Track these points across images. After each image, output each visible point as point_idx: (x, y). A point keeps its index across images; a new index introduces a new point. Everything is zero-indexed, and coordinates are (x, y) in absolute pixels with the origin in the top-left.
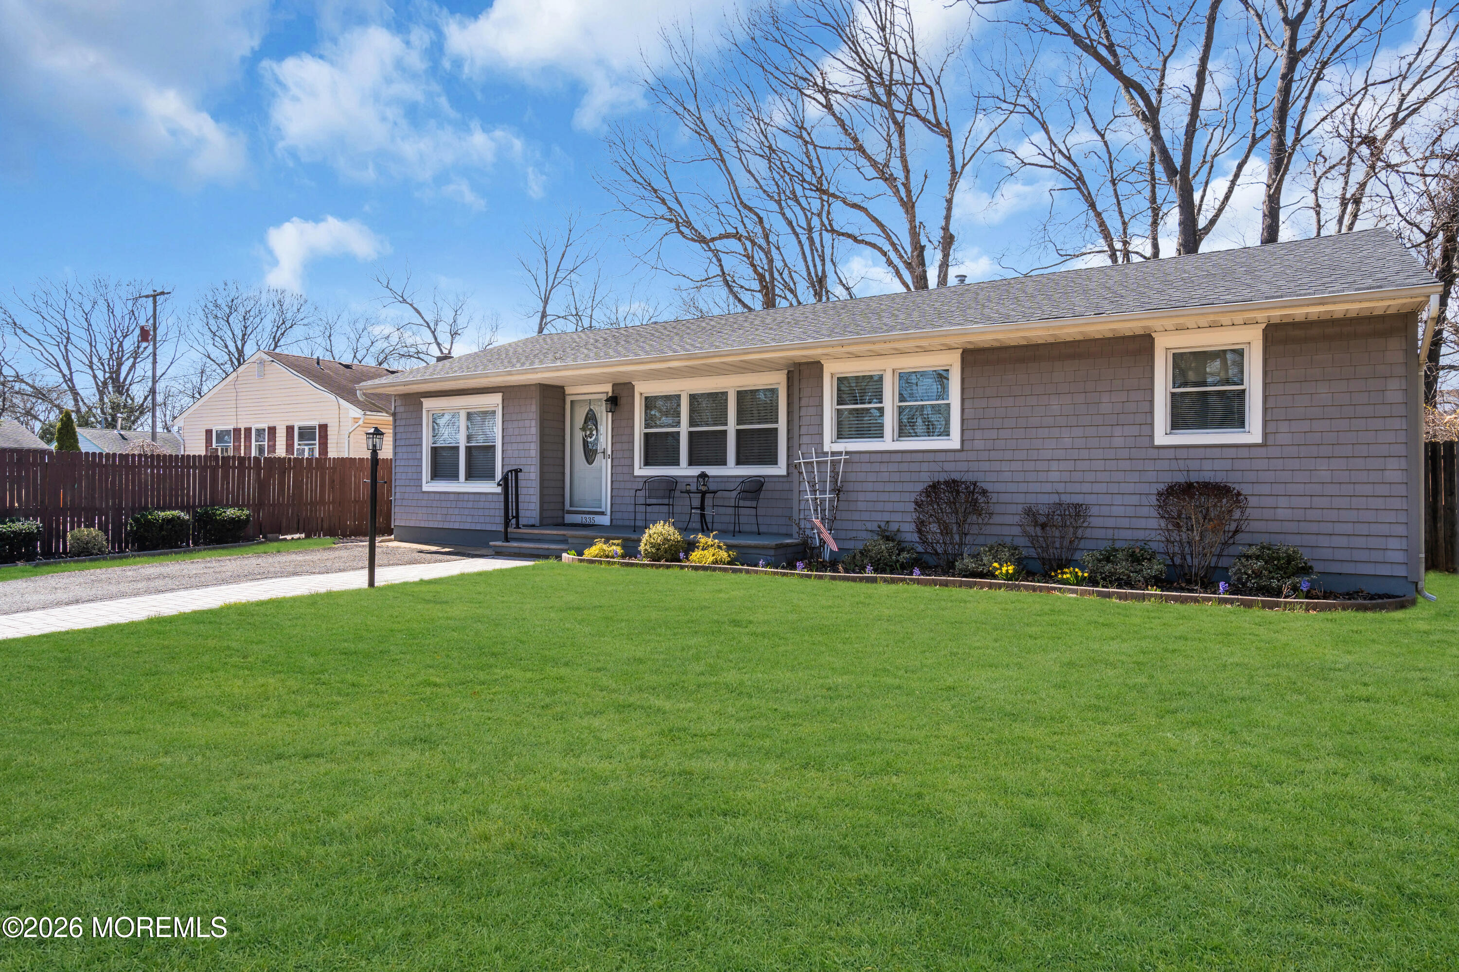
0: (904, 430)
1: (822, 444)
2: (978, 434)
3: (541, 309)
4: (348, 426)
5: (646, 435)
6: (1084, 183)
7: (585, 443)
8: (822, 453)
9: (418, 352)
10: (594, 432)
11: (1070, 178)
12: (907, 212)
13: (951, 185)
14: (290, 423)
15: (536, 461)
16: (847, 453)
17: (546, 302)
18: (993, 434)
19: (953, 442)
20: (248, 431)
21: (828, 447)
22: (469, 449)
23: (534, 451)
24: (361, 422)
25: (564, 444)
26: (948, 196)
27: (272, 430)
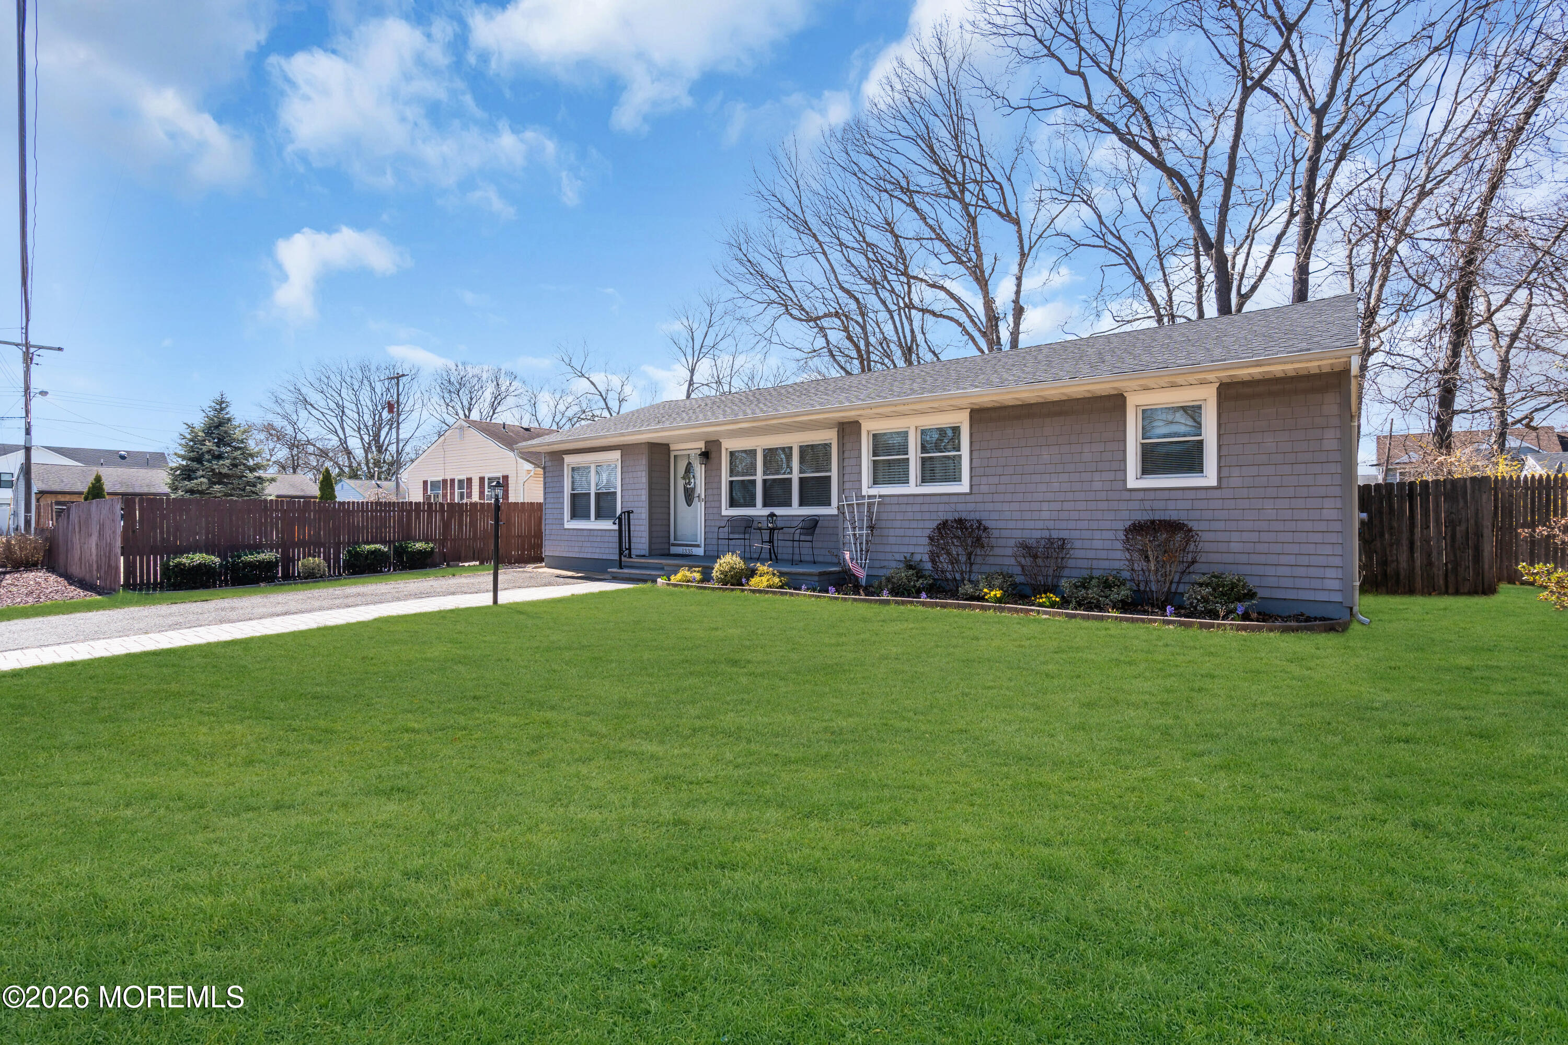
0: (928, 476)
1: (861, 489)
2: (984, 480)
3: (689, 379)
4: (523, 477)
5: (731, 482)
6: (1133, 259)
7: (686, 490)
8: (860, 496)
9: (593, 415)
10: (692, 481)
11: (1119, 255)
12: (981, 288)
13: (1020, 265)
14: (482, 475)
15: (646, 505)
16: (880, 496)
17: (692, 372)
18: (995, 480)
19: (963, 487)
20: (453, 481)
21: (865, 491)
22: (598, 496)
23: (644, 496)
24: (532, 473)
25: (669, 490)
26: (1019, 274)
27: (469, 480)
